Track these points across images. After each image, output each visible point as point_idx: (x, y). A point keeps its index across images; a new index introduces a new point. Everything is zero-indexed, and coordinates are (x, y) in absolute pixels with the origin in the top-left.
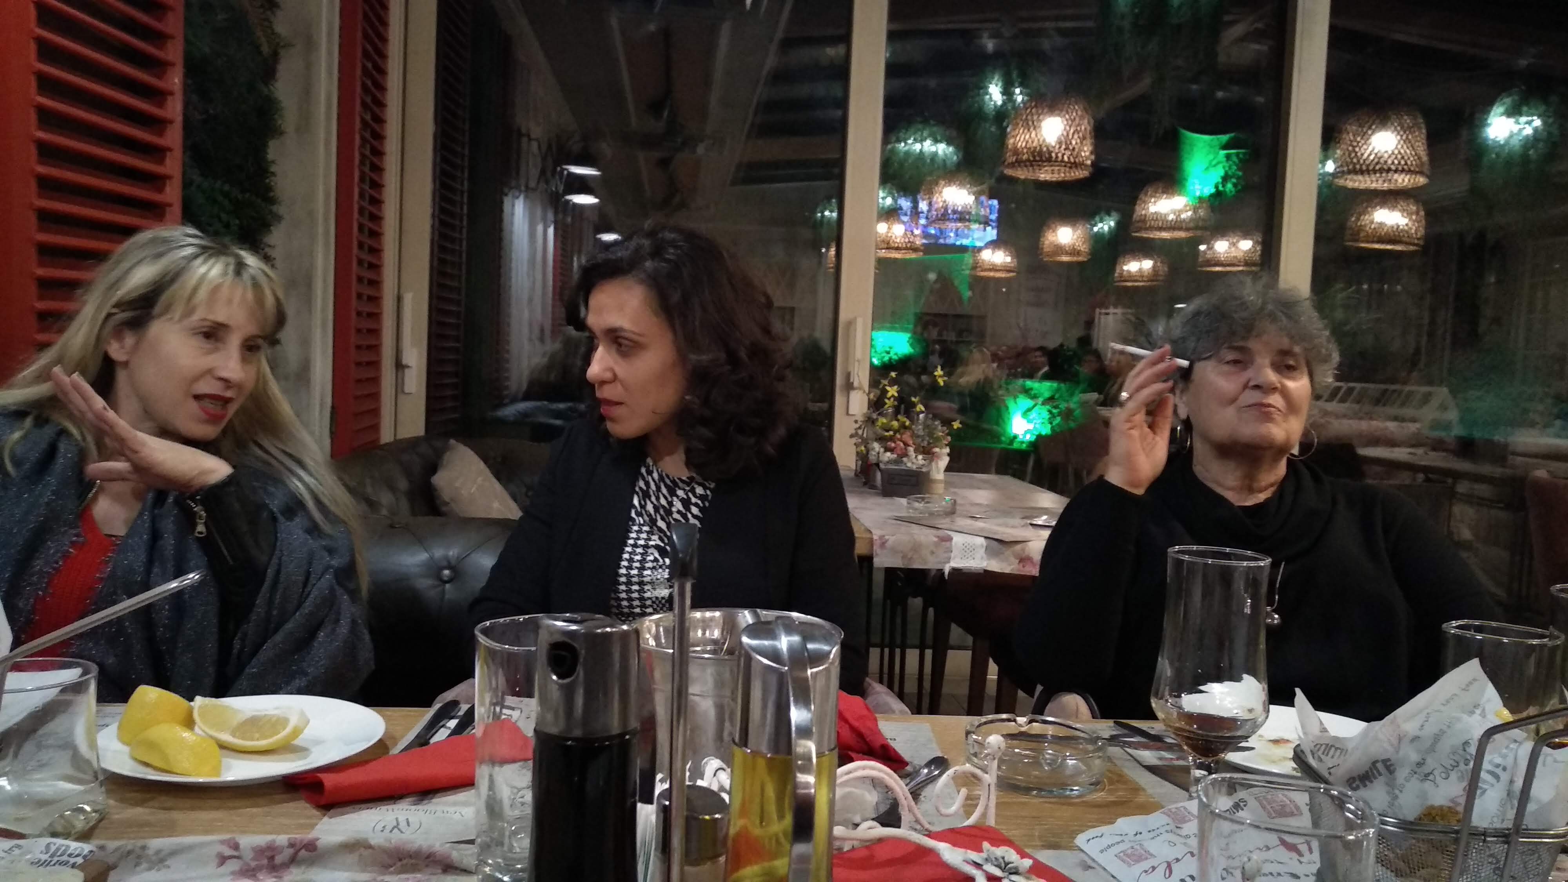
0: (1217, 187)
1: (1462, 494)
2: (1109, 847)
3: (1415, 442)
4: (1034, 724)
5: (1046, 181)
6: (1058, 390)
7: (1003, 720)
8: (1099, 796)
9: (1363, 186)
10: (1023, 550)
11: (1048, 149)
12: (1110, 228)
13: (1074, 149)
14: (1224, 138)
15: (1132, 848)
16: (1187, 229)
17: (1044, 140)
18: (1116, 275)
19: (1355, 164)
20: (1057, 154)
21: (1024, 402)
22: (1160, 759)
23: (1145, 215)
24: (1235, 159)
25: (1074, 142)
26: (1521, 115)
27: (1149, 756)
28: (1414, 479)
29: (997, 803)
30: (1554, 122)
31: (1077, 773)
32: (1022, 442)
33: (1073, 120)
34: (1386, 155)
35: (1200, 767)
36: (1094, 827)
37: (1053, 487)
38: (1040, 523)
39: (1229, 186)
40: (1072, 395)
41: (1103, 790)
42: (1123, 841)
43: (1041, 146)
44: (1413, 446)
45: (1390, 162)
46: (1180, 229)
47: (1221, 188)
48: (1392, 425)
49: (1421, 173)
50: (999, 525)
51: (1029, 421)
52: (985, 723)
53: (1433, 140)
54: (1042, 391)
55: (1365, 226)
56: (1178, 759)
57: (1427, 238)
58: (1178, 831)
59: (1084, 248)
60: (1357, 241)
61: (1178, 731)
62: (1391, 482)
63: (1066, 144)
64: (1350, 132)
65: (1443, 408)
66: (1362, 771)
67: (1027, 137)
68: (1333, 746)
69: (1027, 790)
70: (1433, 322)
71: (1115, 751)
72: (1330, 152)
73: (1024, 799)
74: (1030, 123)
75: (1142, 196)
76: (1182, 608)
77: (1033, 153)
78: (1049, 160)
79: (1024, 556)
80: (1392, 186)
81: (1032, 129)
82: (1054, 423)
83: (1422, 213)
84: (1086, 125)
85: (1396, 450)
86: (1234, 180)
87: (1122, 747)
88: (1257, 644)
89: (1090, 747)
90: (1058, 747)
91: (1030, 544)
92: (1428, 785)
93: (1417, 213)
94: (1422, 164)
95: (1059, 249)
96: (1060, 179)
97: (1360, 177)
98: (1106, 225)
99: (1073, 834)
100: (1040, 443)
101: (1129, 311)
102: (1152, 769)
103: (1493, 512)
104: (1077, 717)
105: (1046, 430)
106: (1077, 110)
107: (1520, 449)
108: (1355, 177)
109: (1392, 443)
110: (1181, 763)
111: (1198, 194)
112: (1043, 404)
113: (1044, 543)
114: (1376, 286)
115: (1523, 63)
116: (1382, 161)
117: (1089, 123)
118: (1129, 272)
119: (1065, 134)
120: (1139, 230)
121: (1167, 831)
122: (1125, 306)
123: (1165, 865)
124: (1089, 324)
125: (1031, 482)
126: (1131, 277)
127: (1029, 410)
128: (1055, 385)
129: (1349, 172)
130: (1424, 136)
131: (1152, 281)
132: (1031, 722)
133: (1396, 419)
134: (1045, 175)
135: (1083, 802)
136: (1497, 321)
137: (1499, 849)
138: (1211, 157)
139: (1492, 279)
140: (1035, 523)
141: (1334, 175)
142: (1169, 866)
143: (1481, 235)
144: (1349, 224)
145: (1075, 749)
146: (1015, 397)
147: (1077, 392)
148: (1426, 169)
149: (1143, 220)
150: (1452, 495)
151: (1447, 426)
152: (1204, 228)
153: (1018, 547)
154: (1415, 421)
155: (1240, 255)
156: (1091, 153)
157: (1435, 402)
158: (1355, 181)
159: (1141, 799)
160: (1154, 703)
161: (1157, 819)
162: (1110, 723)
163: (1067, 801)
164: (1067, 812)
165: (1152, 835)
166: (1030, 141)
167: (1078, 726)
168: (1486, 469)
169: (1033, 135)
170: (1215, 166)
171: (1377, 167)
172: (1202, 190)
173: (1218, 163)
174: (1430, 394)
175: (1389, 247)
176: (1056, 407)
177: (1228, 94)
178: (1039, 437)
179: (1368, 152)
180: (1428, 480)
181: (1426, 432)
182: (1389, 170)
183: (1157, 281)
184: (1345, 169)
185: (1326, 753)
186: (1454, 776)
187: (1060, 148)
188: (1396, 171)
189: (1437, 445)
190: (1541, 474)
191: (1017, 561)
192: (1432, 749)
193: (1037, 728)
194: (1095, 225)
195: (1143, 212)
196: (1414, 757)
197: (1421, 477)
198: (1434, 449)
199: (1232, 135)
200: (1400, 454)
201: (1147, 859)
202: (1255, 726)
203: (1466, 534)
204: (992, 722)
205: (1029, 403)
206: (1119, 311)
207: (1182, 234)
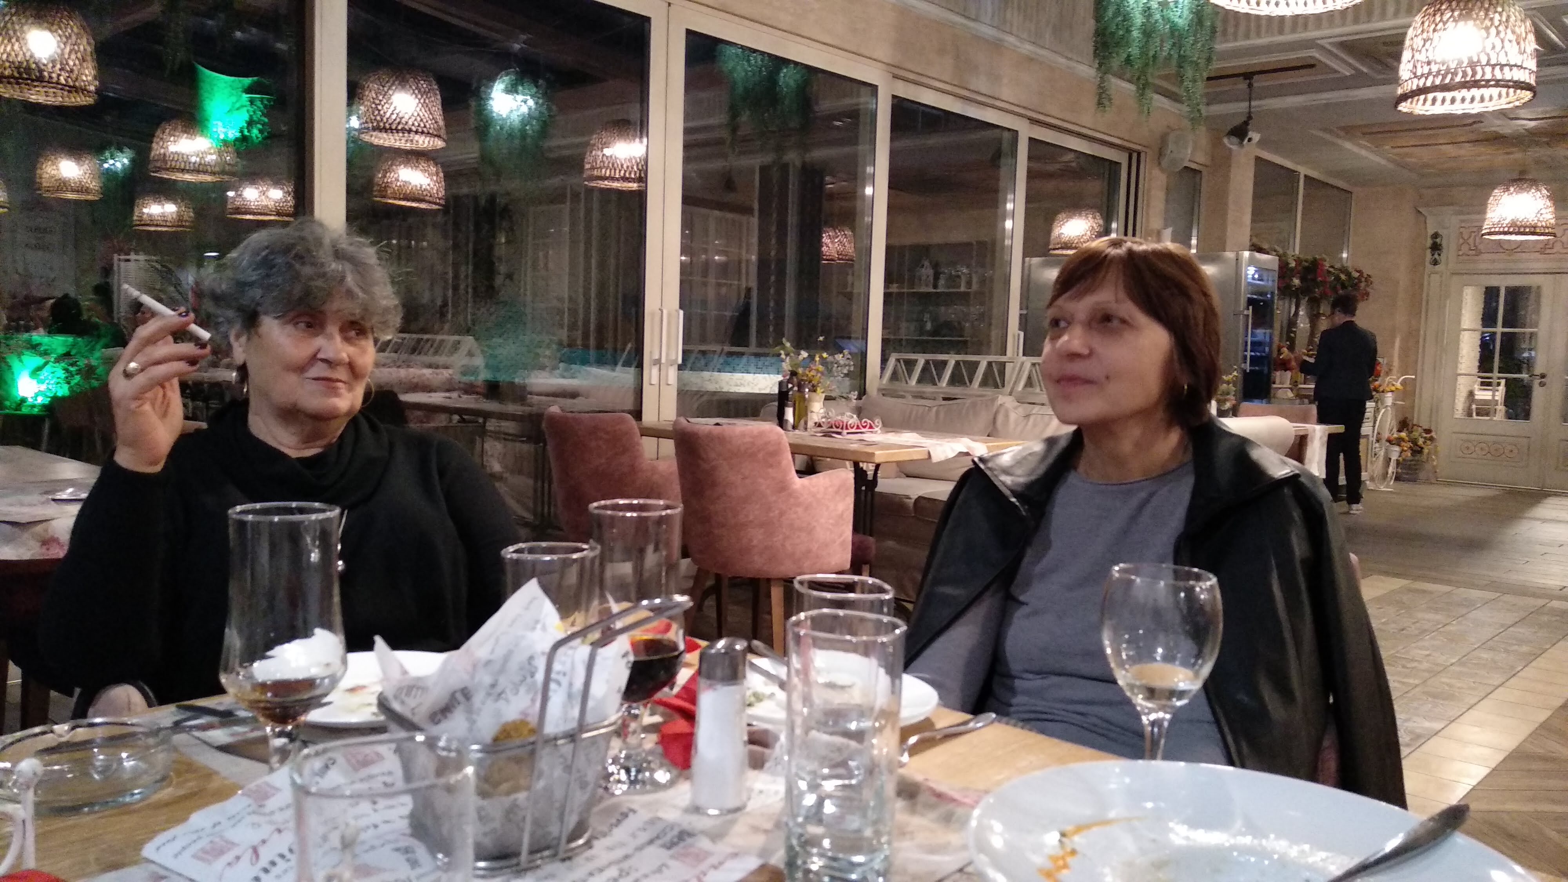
0: (241, 132)
1: (491, 431)
2: (184, 848)
3: (449, 388)
4: (79, 730)
5: (39, 104)
6: (74, 345)
7: (36, 735)
8: (166, 793)
9: (387, 144)
10: (46, 530)
11: (38, 67)
12: (123, 165)
13: (72, 71)
14: (247, 81)
15: (211, 842)
16: (213, 173)
17: (32, 56)
18: (135, 218)
19: (378, 122)
20: (50, 73)
21: (32, 360)
22: (232, 735)
23: (165, 155)
24: (259, 103)
25: (71, 63)
26: (517, 93)
27: (220, 736)
28: (451, 421)
29: (37, 836)
30: (543, 104)
31: (136, 775)
32: (33, 406)
33: (68, 38)
34: (407, 117)
35: (280, 735)
36: (164, 830)
37: (76, 455)
38: (64, 497)
39: (255, 132)
40: (92, 350)
41: (169, 785)
42: (200, 838)
43: (27, 61)
44: (448, 391)
45: (410, 123)
46: (205, 172)
47: (246, 133)
48: (427, 372)
49: (439, 136)
50: (11, 505)
51: (41, 382)
52: (12, 743)
53: (448, 105)
54: (54, 346)
55: (391, 183)
56: (252, 731)
57: (447, 198)
58: (263, 810)
59: (94, 185)
60: (384, 197)
61: (253, 705)
62: (432, 425)
63: (61, 64)
64: (372, 89)
65: (470, 354)
66: (442, 704)
67: (9, 48)
68: (414, 687)
69: (75, 809)
70: (456, 277)
71: (179, 738)
72: (354, 107)
73: (72, 820)
74: (11, 32)
75: (159, 132)
76: (249, 572)
77: (18, 68)
78: (40, 79)
79: (47, 537)
80: (414, 147)
81: (14, 40)
82: (73, 382)
83: (441, 175)
84: (85, 45)
85: (433, 394)
86: (260, 126)
87: (188, 732)
88: (331, 596)
89: (151, 741)
90: (111, 750)
91: (54, 523)
92: (501, 704)
93: (437, 174)
94: (439, 129)
95: (63, 185)
96: (57, 103)
97: (385, 135)
98: (120, 162)
99: (139, 845)
100: (55, 407)
101: (154, 258)
102: (225, 749)
103: (518, 445)
104: (129, 709)
105: (63, 391)
106: (73, 27)
107: (535, 389)
108: (380, 135)
109: (427, 388)
110: (257, 734)
111: (222, 137)
112: (57, 361)
113: (74, 519)
114: (404, 242)
115: (517, 46)
116: (403, 121)
117: (89, 43)
118: (150, 215)
119: (59, 51)
120: (159, 169)
121: (249, 814)
122: (147, 253)
123: (250, 851)
124: (107, 271)
125: (49, 451)
126: (152, 222)
127: (39, 369)
128: (70, 339)
129: (374, 129)
130: (439, 102)
131: (178, 226)
132: (73, 728)
133: (430, 366)
134: (37, 96)
135: (149, 805)
136: (510, 276)
137: (566, 748)
138: (234, 99)
139: (503, 240)
140: (58, 497)
141: (360, 131)
142: (255, 850)
143: (492, 199)
144: (376, 180)
145: (132, 746)
146: (20, 355)
147: (98, 346)
148: (443, 132)
149: (164, 158)
150: (483, 432)
151: (474, 371)
152: (233, 174)
153: (39, 528)
154: (447, 368)
155: (271, 204)
156: (95, 78)
157: (464, 349)
158: (380, 138)
159: (214, 784)
160: (223, 679)
161: (237, 803)
162: (171, 708)
163: (126, 810)
164: (129, 821)
165: (232, 822)
166: (13, 54)
167: (134, 721)
168: (512, 408)
169: (16, 47)
170: (238, 109)
171: (400, 127)
172: (226, 134)
173: (243, 106)
174: (459, 342)
175: (414, 205)
176: (72, 365)
177: (247, 36)
178: (55, 400)
179: (390, 111)
180: (463, 421)
181: (457, 377)
182: (410, 131)
183: (183, 226)
184: (370, 125)
185: (408, 694)
186: (522, 690)
187: (54, 67)
188: (416, 132)
189: (469, 389)
190: (555, 409)
191: (39, 544)
192: (502, 670)
193: (82, 734)
194: (105, 161)
195: (162, 151)
196: (487, 680)
197: (456, 418)
198: (467, 392)
199: (255, 78)
200: (436, 398)
201: (229, 849)
202: (334, 681)
203: (497, 467)
204: (19, 740)
205: (39, 361)
206: (142, 257)
207: (208, 178)
